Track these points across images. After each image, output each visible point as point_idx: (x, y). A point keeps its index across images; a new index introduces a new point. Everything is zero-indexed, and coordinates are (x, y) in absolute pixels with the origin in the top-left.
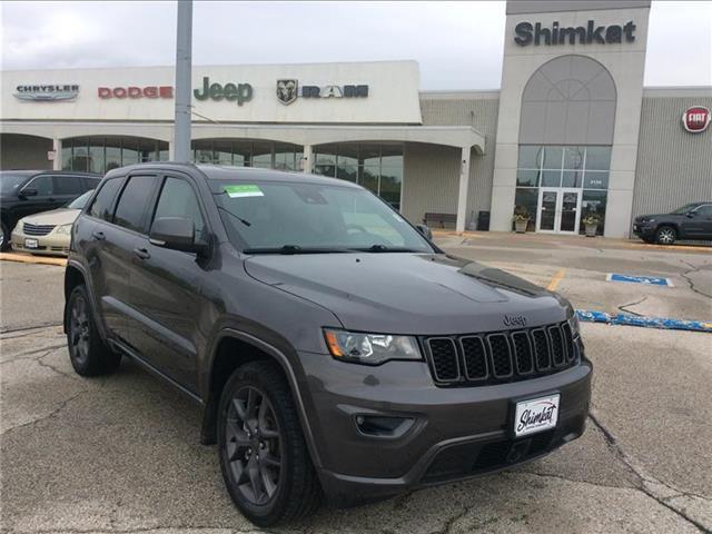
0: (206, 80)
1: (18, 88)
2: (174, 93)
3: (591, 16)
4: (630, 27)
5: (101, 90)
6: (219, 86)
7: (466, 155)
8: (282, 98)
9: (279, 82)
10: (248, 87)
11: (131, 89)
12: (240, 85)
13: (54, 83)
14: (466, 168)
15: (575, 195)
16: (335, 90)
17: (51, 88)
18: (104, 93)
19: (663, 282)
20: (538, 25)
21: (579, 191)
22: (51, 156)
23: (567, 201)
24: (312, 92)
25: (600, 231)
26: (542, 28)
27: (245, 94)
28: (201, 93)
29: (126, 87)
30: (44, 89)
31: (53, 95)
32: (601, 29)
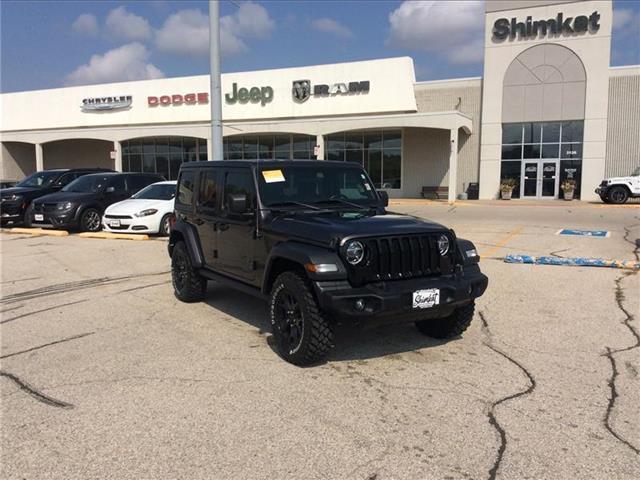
0: (235, 85)
1: (84, 101)
2: (209, 98)
3: (559, 9)
4: (595, 16)
5: (150, 99)
6: (245, 90)
7: (454, 136)
8: (298, 97)
9: (294, 83)
10: (269, 90)
11: (174, 97)
12: (263, 88)
13: (112, 95)
14: (454, 146)
15: (554, 165)
16: (341, 87)
17: (110, 99)
18: (153, 102)
19: (604, 234)
20: (514, 20)
21: (557, 161)
22: (113, 155)
23: (547, 169)
24: (322, 90)
25: (577, 194)
26: (517, 22)
27: (267, 95)
28: (231, 97)
29: (170, 95)
30: (104, 100)
31: (112, 105)
32: (569, 20)
